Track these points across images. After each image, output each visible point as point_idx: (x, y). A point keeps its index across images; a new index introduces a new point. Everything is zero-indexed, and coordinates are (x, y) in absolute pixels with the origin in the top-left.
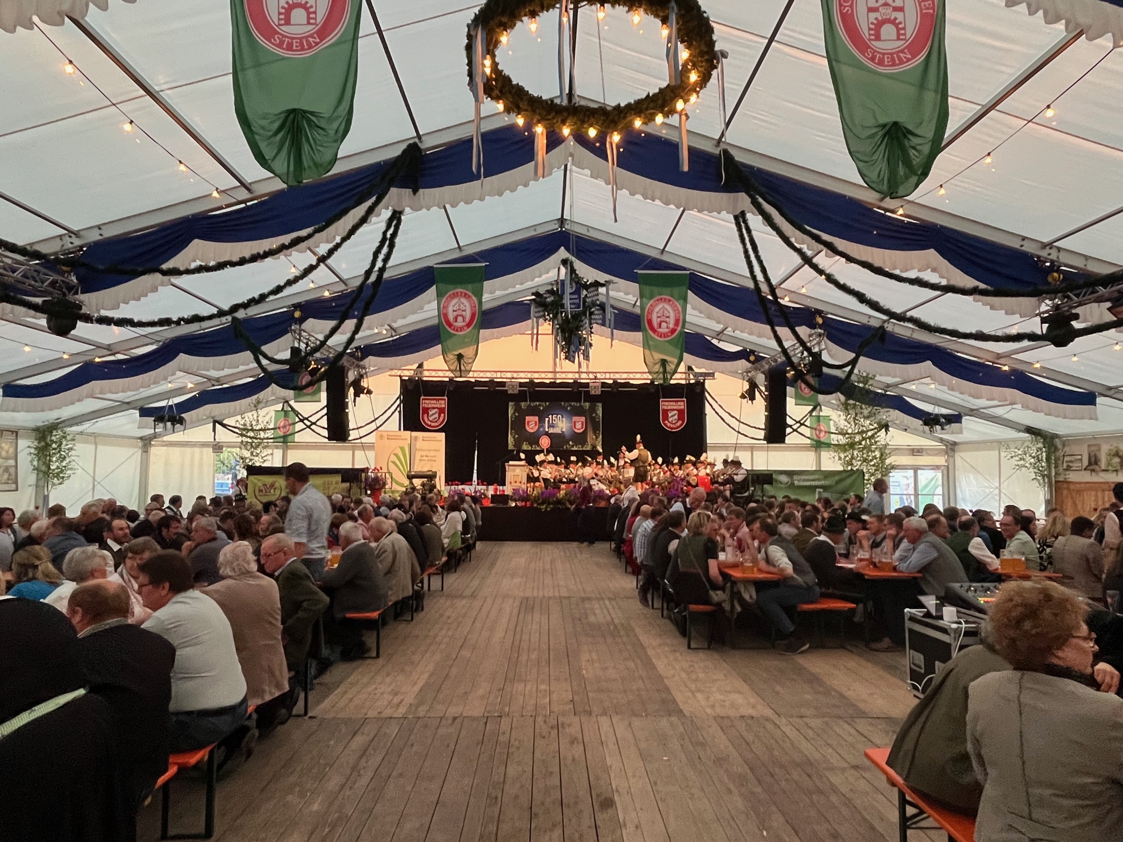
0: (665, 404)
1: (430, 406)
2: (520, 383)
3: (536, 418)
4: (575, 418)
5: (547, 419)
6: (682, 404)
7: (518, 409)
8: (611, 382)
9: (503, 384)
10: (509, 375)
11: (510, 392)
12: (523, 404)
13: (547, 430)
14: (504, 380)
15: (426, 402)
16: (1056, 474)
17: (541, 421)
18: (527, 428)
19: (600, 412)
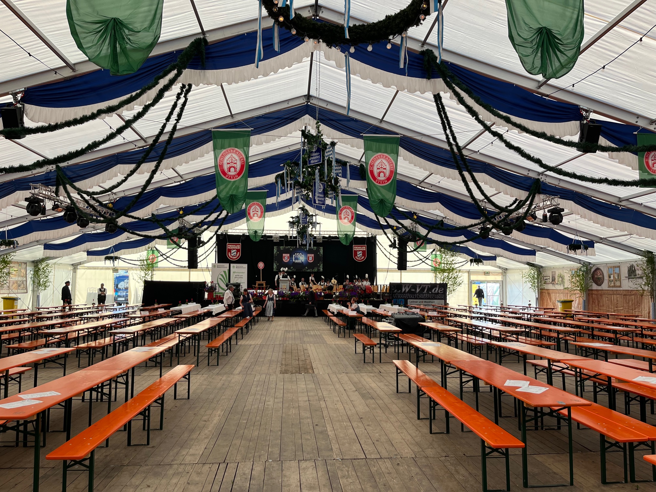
0: (356, 248)
1: (232, 248)
2: (280, 236)
3: (288, 255)
4: (309, 255)
5: (294, 255)
6: (364, 248)
7: (278, 250)
8: (327, 236)
9: (271, 237)
10: (274, 232)
11: (275, 241)
12: (281, 247)
13: (294, 261)
14: (272, 235)
15: (229, 246)
16: (541, 285)
17: (291, 256)
18: (283, 259)
19: (322, 251)
